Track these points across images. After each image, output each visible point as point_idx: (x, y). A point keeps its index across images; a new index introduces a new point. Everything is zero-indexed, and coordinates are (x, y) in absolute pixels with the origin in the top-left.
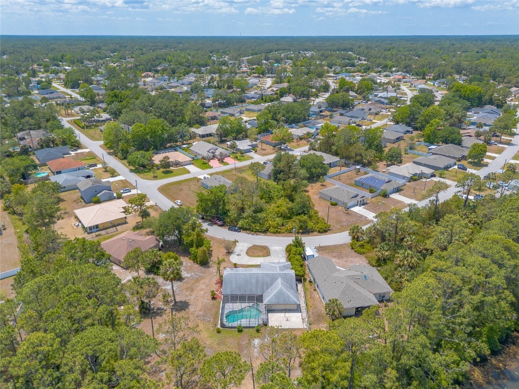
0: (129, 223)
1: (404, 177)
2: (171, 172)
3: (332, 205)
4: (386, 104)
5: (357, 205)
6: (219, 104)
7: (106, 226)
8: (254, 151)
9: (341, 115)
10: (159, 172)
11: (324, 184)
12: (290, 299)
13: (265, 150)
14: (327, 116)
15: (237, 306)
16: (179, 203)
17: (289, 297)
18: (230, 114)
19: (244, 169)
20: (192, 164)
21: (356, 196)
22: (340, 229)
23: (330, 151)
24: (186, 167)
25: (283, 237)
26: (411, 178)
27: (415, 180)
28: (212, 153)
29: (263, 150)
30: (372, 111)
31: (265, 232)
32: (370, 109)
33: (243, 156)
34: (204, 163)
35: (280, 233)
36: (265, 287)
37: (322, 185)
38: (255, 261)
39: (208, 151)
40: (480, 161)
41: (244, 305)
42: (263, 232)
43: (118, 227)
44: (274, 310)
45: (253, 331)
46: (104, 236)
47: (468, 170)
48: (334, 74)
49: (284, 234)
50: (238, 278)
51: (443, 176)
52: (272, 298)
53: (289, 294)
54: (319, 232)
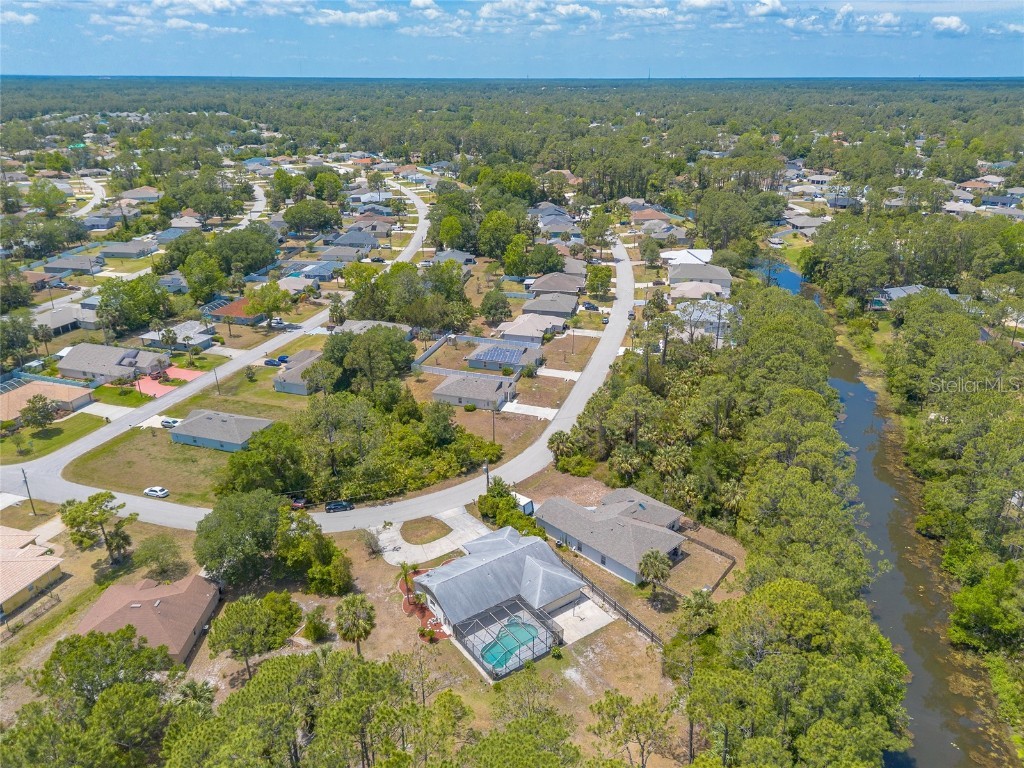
0: (73, 573)
1: (532, 339)
2: (58, 432)
3: (468, 410)
4: (388, 214)
5: (506, 401)
7: (21, 601)
8: (219, 344)
9: (326, 243)
10: (25, 439)
11: (421, 378)
12: (569, 582)
13: (239, 336)
14: (303, 249)
16: (160, 493)
17: (565, 581)
18: (74, 270)
20: (96, 401)
21: (500, 387)
22: (515, 448)
23: (383, 316)
24: (86, 410)
26: (544, 338)
27: (549, 340)
28: (131, 365)
29: (235, 337)
30: (379, 230)
31: (400, 492)
32: (374, 228)
33: (204, 359)
34: (125, 393)
36: (515, 581)
37: (418, 381)
38: (438, 549)
39: (120, 364)
40: (606, 292)
41: (495, 628)
42: (398, 494)
43: (55, 591)
45: (549, 661)
46: (33, 625)
47: (600, 309)
48: (232, 160)
50: (461, 586)
51: (579, 325)
52: (542, 593)
53: (562, 575)
54: (491, 462)
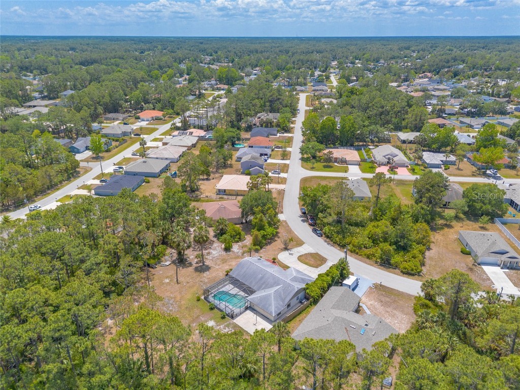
2: (330, 167)
3: (462, 252)
5: (499, 266)
6: (468, 112)
7: (231, 193)
8: (444, 168)
10: (320, 165)
12: (270, 307)
13: (462, 170)
15: (235, 291)
17: (270, 305)
19: (406, 183)
20: (359, 165)
21: (503, 254)
24: (350, 166)
25: (356, 259)
28: (388, 158)
29: (459, 169)
34: (371, 168)
35: (357, 253)
36: (263, 286)
39: (384, 156)
44: (255, 310)
45: (219, 314)
49: (360, 257)
52: (258, 297)
53: (273, 302)
